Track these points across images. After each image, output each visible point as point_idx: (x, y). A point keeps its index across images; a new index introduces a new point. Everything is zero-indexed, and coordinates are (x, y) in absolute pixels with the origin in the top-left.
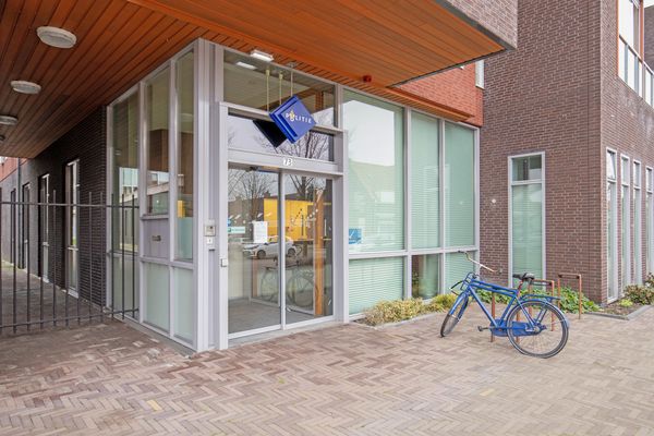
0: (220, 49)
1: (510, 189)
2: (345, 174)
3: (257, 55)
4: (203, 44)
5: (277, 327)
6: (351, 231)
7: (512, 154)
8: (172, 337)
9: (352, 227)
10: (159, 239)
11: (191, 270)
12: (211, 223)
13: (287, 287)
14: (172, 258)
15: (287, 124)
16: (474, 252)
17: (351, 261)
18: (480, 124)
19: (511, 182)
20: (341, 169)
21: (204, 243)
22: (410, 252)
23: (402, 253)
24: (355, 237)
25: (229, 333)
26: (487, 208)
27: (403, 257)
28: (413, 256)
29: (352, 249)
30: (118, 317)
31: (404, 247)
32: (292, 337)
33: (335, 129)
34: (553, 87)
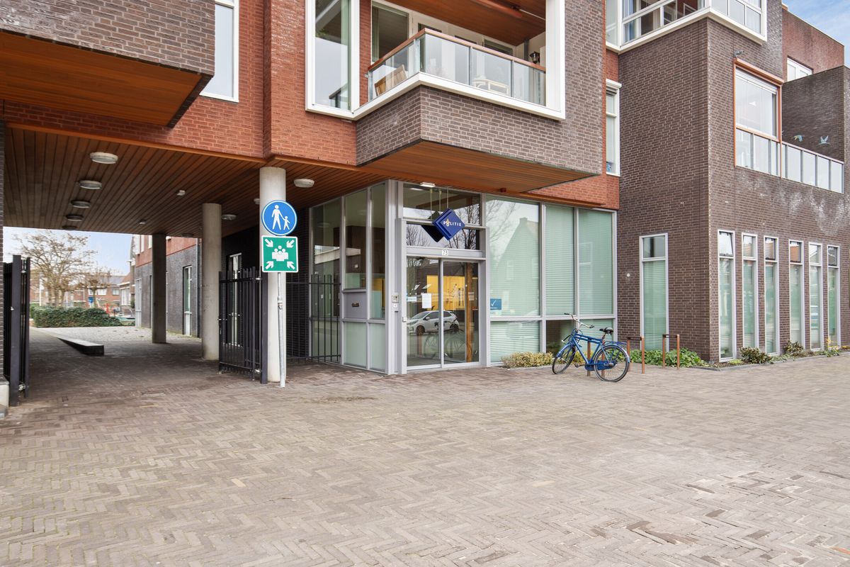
0: (401, 184)
1: (641, 266)
2: (487, 259)
3: (424, 185)
4: (391, 183)
5: (438, 366)
6: (492, 301)
7: (642, 234)
8: (368, 369)
9: (493, 298)
10: (357, 305)
11: (384, 324)
12: (396, 294)
13: (445, 348)
14: (369, 317)
15: (445, 229)
16: (612, 319)
17: (493, 323)
18: (616, 208)
19: (642, 259)
20: (484, 255)
21: (391, 307)
22: (544, 319)
23: (539, 318)
24: (497, 305)
25: (408, 366)
26: (624, 281)
27: (539, 322)
28: (547, 321)
29: (493, 313)
30: (322, 360)
31: (540, 314)
32: (448, 371)
33: (481, 227)
34: (674, 179)
